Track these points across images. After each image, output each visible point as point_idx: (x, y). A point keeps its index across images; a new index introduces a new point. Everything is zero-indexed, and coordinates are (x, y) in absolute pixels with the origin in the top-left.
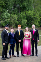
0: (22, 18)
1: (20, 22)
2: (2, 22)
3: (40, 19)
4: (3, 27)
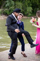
0: (27, 6)
1: (25, 10)
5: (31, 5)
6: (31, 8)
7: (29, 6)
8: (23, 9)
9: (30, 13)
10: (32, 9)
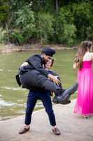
2: (17, 31)
5: (73, 19)
6: (73, 26)
7: (68, 23)
8: (55, 30)
9: (72, 37)
10: (76, 30)
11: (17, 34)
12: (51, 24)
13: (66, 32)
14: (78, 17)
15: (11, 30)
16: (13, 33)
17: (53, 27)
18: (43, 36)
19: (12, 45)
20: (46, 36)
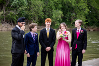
1: (48, 16)
2: (12, 12)
3: (88, 10)
4: (14, 23)
5: (60, 6)
6: (60, 12)
7: (56, 9)
8: (45, 14)
9: (59, 21)
10: (63, 15)
11: (12, 15)
12: (41, 9)
13: (54, 16)
14: (65, 5)
15: (7, 12)
16: (9, 14)
17: (43, 11)
18: (34, 18)
19: (7, 24)
20: (37, 19)
